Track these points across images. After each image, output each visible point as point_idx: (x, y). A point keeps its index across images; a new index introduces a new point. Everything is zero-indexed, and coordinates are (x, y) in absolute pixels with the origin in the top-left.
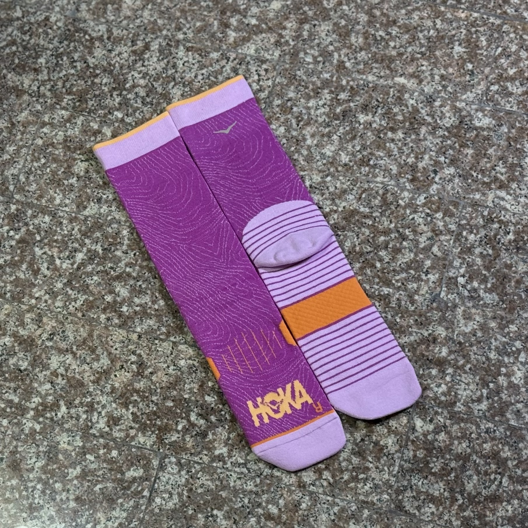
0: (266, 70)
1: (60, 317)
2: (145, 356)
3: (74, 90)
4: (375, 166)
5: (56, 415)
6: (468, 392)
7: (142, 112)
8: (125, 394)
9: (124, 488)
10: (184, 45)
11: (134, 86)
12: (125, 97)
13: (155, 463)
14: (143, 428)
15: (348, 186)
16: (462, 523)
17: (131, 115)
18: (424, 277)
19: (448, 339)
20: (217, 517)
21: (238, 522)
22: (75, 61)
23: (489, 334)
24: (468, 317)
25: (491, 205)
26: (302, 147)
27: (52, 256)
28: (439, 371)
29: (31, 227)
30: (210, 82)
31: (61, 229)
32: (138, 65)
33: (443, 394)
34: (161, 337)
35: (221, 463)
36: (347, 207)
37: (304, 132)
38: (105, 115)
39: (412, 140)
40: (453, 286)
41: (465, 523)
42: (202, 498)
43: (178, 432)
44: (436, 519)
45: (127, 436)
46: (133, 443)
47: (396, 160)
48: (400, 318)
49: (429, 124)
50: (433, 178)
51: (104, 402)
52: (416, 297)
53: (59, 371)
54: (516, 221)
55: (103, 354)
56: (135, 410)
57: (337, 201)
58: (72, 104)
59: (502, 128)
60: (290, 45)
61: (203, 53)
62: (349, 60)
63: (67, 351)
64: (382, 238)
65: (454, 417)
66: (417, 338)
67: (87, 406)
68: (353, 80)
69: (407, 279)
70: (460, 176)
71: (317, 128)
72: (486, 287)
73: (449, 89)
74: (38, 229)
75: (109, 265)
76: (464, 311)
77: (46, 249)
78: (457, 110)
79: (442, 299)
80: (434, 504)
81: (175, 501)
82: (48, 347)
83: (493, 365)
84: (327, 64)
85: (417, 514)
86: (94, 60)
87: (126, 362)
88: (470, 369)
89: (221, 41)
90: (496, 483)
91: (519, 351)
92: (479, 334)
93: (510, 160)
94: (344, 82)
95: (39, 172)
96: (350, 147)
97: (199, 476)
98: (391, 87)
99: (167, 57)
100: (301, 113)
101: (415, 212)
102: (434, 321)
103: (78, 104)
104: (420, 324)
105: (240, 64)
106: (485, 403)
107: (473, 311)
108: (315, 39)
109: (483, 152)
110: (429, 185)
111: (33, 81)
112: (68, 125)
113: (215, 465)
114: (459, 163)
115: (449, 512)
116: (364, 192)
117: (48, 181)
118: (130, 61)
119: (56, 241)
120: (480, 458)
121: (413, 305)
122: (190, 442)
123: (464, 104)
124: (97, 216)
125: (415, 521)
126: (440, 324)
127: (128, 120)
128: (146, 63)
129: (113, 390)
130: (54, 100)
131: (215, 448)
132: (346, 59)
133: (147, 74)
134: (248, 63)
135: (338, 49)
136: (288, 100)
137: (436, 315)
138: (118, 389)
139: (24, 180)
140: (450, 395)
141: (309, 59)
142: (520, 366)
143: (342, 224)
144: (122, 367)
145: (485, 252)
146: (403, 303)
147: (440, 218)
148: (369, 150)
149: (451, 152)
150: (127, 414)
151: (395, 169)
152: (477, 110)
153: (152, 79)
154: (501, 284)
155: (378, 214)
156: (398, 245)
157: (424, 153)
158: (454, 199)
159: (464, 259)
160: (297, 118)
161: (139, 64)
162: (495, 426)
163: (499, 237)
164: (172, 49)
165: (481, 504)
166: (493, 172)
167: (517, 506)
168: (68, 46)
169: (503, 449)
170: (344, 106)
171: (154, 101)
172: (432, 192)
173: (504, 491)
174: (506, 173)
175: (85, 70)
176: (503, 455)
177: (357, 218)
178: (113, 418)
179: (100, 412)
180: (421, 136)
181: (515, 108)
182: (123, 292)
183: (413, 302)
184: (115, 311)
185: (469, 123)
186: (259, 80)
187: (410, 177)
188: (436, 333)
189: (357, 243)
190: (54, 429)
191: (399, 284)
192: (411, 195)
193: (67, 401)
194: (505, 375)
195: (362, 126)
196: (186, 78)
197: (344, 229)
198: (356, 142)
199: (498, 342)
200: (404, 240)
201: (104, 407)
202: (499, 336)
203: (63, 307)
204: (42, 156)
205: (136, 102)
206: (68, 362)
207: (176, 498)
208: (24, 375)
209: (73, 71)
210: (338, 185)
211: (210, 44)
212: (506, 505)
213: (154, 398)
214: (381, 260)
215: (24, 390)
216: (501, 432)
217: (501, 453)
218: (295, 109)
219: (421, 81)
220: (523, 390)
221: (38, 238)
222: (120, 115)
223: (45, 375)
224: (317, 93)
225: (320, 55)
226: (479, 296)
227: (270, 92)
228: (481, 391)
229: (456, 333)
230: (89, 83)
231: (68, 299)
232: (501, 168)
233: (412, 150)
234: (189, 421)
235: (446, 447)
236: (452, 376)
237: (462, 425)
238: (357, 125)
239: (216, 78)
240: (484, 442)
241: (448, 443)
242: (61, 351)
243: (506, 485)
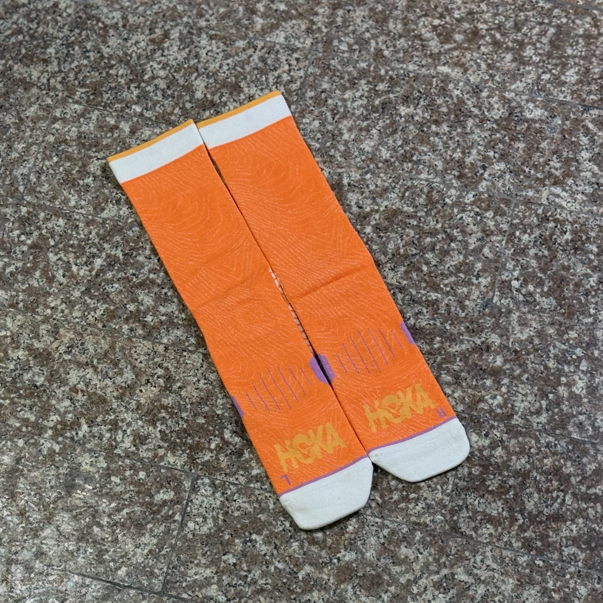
0: (297, 60)
1: (78, 328)
2: (172, 369)
3: (88, 82)
4: (418, 162)
5: (77, 434)
6: (526, 403)
7: (163, 105)
8: (152, 410)
9: (154, 513)
10: (207, 33)
11: (153, 78)
12: (143, 90)
13: (187, 484)
14: (173, 447)
15: (390, 184)
16: (523, 544)
17: (151, 109)
18: (474, 281)
19: (503, 347)
20: (256, 542)
21: (279, 547)
22: (87, 51)
23: (547, 341)
24: (524, 323)
25: (545, 202)
26: (338, 142)
27: (68, 262)
28: (494, 382)
29: (44, 231)
30: (236, 73)
31: (78, 233)
32: (157, 55)
33: (499, 406)
34: (190, 348)
35: (259, 484)
36: (390, 206)
37: (340, 126)
38: (122, 110)
39: (458, 133)
40: (506, 291)
41: (526, 544)
42: (239, 522)
43: (211, 451)
44: (495, 540)
45: (156, 455)
46: (162, 464)
47: (441, 155)
48: (451, 325)
49: (476, 116)
50: (482, 174)
51: (129, 420)
52: (467, 303)
53: (79, 386)
54: (574, 219)
55: (126, 367)
56: (164, 427)
57: (378, 200)
58: (86, 98)
59: (555, 120)
60: (322, 32)
61: (228, 41)
62: (388, 48)
63: (87, 364)
64: (428, 240)
65: (512, 431)
66: (469, 347)
67: (110, 424)
68: (392, 70)
69: (456, 283)
70: (511, 172)
71: (354, 121)
72: (542, 291)
73: (497, 78)
74: (52, 233)
75: (131, 271)
76: (519, 317)
77: (62, 255)
78: (505, 101)
79: (495, 304)
80: (492, 524)
81: (210, 526)
82: (66, 361)
83: (553, 374)
84: (363, 52)
85: (474, 535)
86: (108, 50)
87: (153, 376)
88: (527, 379)
89: (247, 28)
90: (559, 501)
91: (580, 359)
92: (536, 341)
93: (565, 154)
94: (383, 72)
95: (51, 171)
96: (391, 142)
97: (235, 498)
98: (433, 77)
99: (188, 47)
100: (336, 105)
101: (463, 211)
102: (487, 328)
103: (92, 97)
104: (472, 332)
105: (269, 53)
106: (545, 415)
107: (529, 316)
108: (349, 26)
109: (535, 146)
110: (478, 182)
111: (43, 72)
112: (82, 120)
113: (252, 485)
114: (510, 158)
115: (509, 532)
116: (407, 190)
117: (61, 181)
118: (148, 50)
119: (72, 246)
120: (541, 474)
121: (463, 311)
122: (224, 461)
123: (513, 94)
124: (116, 218)
125: (472, 543)
126: (493, 331)
127: (148, 114)
128: (166, 53)
129: (139, 406)
130: (66, 93)
131: (252, 468)
132: (384, 47)
133: (168, 65)
134: (278, 52)
135: (375, 37)
136: (323, 92)
137: (489, 322)
138: (144, 405)
139: (35, 180)
140: (506, 407)
141: (344, 47)
142: (582, 375)
143: (384, 225)
144: (148, 381)
145: (540, 254)
146: (453, 309)
147: (491, 217)
148: (411, 145)
149: (501, 146)
150: (155, 432)
151: (440, 165)
152: (527, 101)
153: (173, 70)
154: (559, 287)
155: (424, 214)
156: (446, 246)
157: (471, 147)
158: (506, 197)
159: (518, 261)
160: (332, 110)
161: (159, 53)
162: (556, 440)
163: (555, 237)
164: (194, 37)
165: (543, 524)
166: (547, 168)
167: (582, 525)
168: (80, 34)
169: (565, 465)
170: (383, 98)
171: (176, 93)
172: (481, 190)
173: (568, 509)
174: (561, 168)
175: (98, 61)
176: (566, 471)
177: (400, 218)
178: (139, 437)
179: (125, 431)
180: (468, 130)
181: (569, 98)
182: (147, 300)
183: (463, 308)
184: (139, 321)
185: (519, 114)
186: (290, 71)
187: (457, 174)
188: (490, 341)
189: (401, 245)
190: (75, 450)
191: (448, 289)
192: (458, 193)
193: (89, 418)
194: (565, 385)
195: (403, 119)
196: (211, 69)
197: (386, 230)
198: (397, 136)
199: (557, 350)
200: (452, 241)
201: (129, 425)
202: (557, 344)
203: (81, 317)
204: (54, 154)
205: (156, 95)
206: (88, 376)
207: (210, 521)
208: (40, 391)
209: (85, 62)
210: (379, 183)
211: (235, 32)
212: (571, 524)
213: (184, 415)
214: (428, 263)
215: (42, 408)
216: (562, 447)
217: (564, 469)
218: (330, 101)
219: (466, 71)
220: (586, 400)
221: (52, 243)
222: (138, 109)
223: (64, 391)
224: (353, 84)
225: (356, 43)
226: (535, 300)
227: (302, 83)
228: (540, 403)
229: (511, 340)
230: (104, 74)
231: (88, 309)
232: (555, 163)
233: (458, 145)
234: (223, 439)
235: (504, 462)
236: (508, 387)
237: (520, 439)
238: (398, 118)
239: (243, 68)
240: (544, 458)
241: (505, 458)
242: (79, 365)
243: (570, 503)
